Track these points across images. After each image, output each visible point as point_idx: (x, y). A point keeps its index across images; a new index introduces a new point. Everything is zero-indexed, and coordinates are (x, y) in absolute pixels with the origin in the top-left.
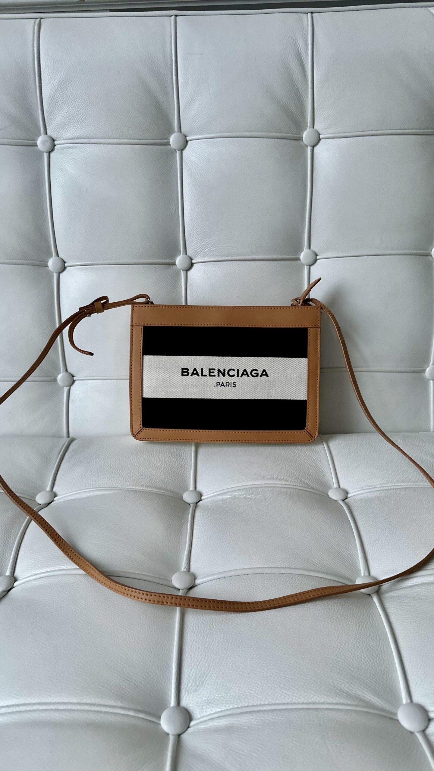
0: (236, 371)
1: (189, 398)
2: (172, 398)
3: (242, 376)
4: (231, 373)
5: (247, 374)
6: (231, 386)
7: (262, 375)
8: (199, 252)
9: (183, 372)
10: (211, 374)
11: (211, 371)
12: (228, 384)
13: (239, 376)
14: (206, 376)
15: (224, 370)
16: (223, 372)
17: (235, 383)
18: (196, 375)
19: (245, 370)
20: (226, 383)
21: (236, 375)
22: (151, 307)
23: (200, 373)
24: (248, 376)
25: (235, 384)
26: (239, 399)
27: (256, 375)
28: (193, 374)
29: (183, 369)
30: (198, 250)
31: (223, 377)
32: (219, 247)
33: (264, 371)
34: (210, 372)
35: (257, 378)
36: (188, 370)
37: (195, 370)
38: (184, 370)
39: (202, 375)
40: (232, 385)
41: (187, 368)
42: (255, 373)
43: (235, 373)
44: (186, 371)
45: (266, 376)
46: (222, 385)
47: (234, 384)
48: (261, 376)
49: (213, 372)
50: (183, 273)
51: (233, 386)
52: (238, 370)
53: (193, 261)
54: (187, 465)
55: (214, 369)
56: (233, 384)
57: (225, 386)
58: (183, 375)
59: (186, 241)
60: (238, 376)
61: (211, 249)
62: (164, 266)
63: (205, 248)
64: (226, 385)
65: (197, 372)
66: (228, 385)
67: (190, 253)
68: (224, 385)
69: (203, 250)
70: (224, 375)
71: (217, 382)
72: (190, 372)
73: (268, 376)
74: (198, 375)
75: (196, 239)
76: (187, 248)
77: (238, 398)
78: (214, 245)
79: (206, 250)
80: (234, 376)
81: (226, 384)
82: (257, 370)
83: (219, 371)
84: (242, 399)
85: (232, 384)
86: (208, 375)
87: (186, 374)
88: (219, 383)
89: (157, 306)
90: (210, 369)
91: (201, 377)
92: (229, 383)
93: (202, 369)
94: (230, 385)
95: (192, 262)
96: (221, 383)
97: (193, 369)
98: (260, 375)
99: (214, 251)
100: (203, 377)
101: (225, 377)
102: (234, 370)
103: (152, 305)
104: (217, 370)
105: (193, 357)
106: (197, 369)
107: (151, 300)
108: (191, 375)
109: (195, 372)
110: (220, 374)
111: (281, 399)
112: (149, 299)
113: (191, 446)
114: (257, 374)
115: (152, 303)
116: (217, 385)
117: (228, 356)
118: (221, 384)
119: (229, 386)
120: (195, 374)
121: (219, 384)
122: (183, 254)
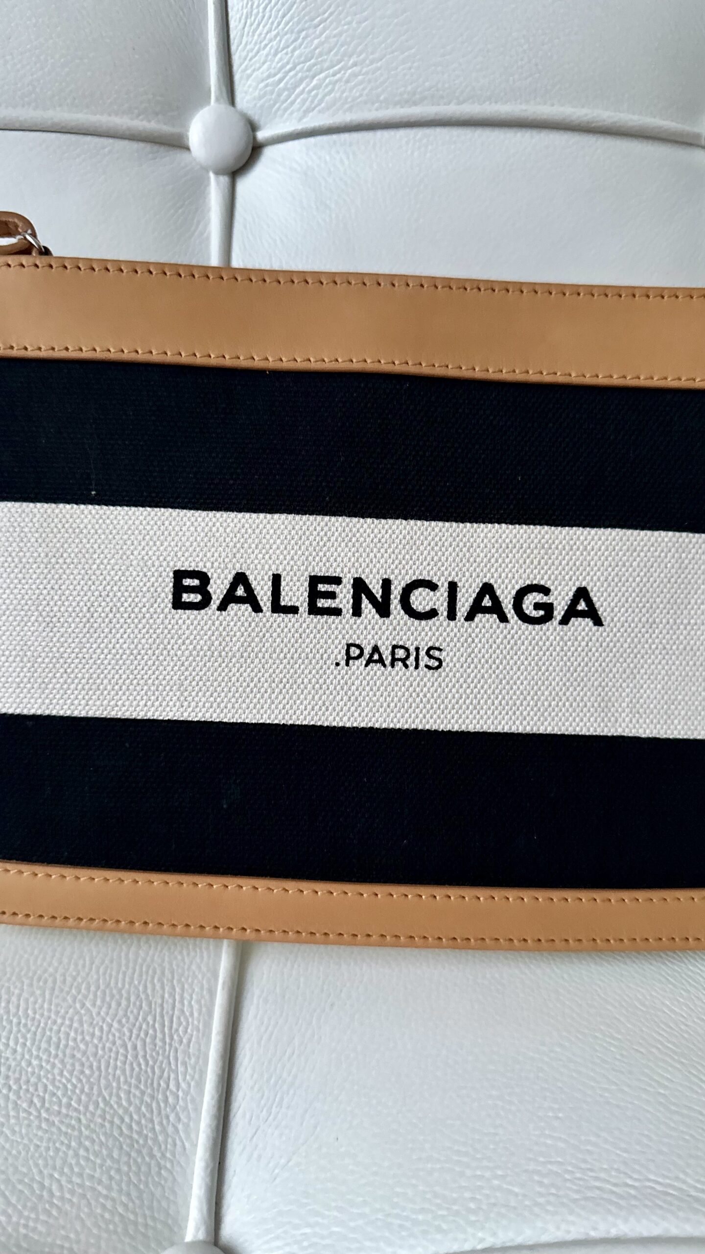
0: (443, 592)
1: (208, 717)
2: (119, 715)
3: (470, 617)
4: (421, 600)
5: (497, 609)
6: (417, 667)
7: (571, 613)
8: (285, 89)
9: (179, 589)
10: (322, 603)
11: (322, 587)
12: (400, 653)
13: (459, 614)
14: (294, 610)
15: (386, 584)
16: (378, 592)
17: (440, 650)
18: (246, 608)
19: (487, 589)
20: (395, 647)
21: (443, 610)
22: (37, 266)
23: (264, 595)
24: (503, 618)
25: (436, 653)
26: (456, 728)
27: (542, 613)
28: (229, 599)
29: (179, 575)
30: (280, 81)
31: (381, 621)
32: (372, 63)
33: (582, 593)
34: (314, 595)
35: (544, 627)
36: (204, 578)
37: (241, 579)
38: (187, 582)
39: (277, 607)
40: (424, 660)
41: (200, 567)
42: (537, 606)
43: (439, 600)
44: (196, 582)
45: (588, 622)
46: (375, 657)
47: (431, 657)
48: (565, 621)
49: (332, 595)
50: (218, 183)
51: (427, 666)
52: (453, 587)
53: (261, 135)
54: (181, 1069)
55: (337, 581)
56: (428, 653)
57: (388, 662)
58: (178, 604)
59: (233, 48)
60: (452, 615)
61: (334, 75)
62: (135, 145)
63: (309, 70)
64: (394, 660)
65: (249, 589)
66: (404, 661)
67: (248, 97)
68: (381, 661)
69: (302, 80)
70: (383, 609)
71: (349, 646)
72: (218, 589)
73: (598, 622)
74: (257, 608)
75: (274, 33)
76: (237, 77)
77: (449, 727)
78: (350, 57)
79: (315, 82)
80: (432, 614)
81: (393, 653)
82: (546, 591)
83: (360, 586)
84: (471, 729)
85: (422, 653)
86: (304, 608)
87: (196, 598)
88: (358, 646)
89: (63, 264)
90: (314, 581)
91: (269, 614)
92: (407, 650)
93: (276, 580)
94: (411, 660)
95: (255, 138)
96: (367, 651)
97: (230, 577)
98: (559, 613)
99: (347, 81)
100: (280, 617)
101: (387, 621)
102: (432, 586)
103: (41, 261)
104: (349, 586)
105: (233, 515)
106: (251, 578)
107: (44, 239)
108: (222, 607)
109: (240, 592)
110: (365, 602)
111: (663, 735)
112: (34, 235)
113: (218, 948)
114: (548, 608)
115: (46, 252)
116: (349, 658)
117: (406, 516)
118: (367, 655)
119: (406, 666)
120: (240, 600)
121: (358, 652)
122: (217, 100)
